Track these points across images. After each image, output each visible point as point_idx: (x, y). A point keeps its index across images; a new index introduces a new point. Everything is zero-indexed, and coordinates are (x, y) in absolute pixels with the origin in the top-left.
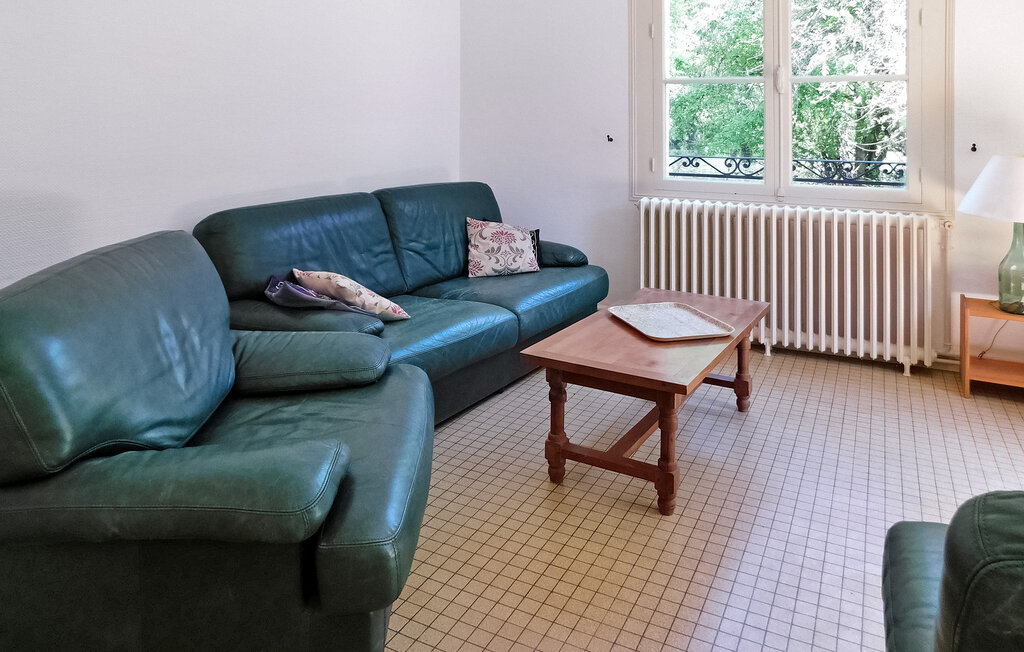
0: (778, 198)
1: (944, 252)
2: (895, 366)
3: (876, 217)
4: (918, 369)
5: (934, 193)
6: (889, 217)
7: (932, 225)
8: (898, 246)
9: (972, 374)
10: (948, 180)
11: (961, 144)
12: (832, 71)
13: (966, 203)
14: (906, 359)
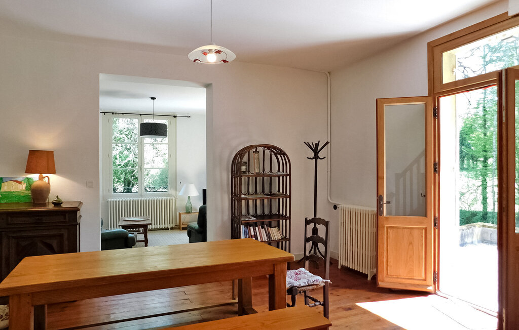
0: (141, 196)
1: (175, 204)
2: (167, 229)
3: (161, 198)
4: (172, 229)
5: (173, 192)
6: (166, 198)
7: (174, 198)
8: (167, 203)
9: (182, 226)
10: (176, 190)
11: (178, 183)
12: (120, 157)
13: (180, 194)
14: (169, 227)
